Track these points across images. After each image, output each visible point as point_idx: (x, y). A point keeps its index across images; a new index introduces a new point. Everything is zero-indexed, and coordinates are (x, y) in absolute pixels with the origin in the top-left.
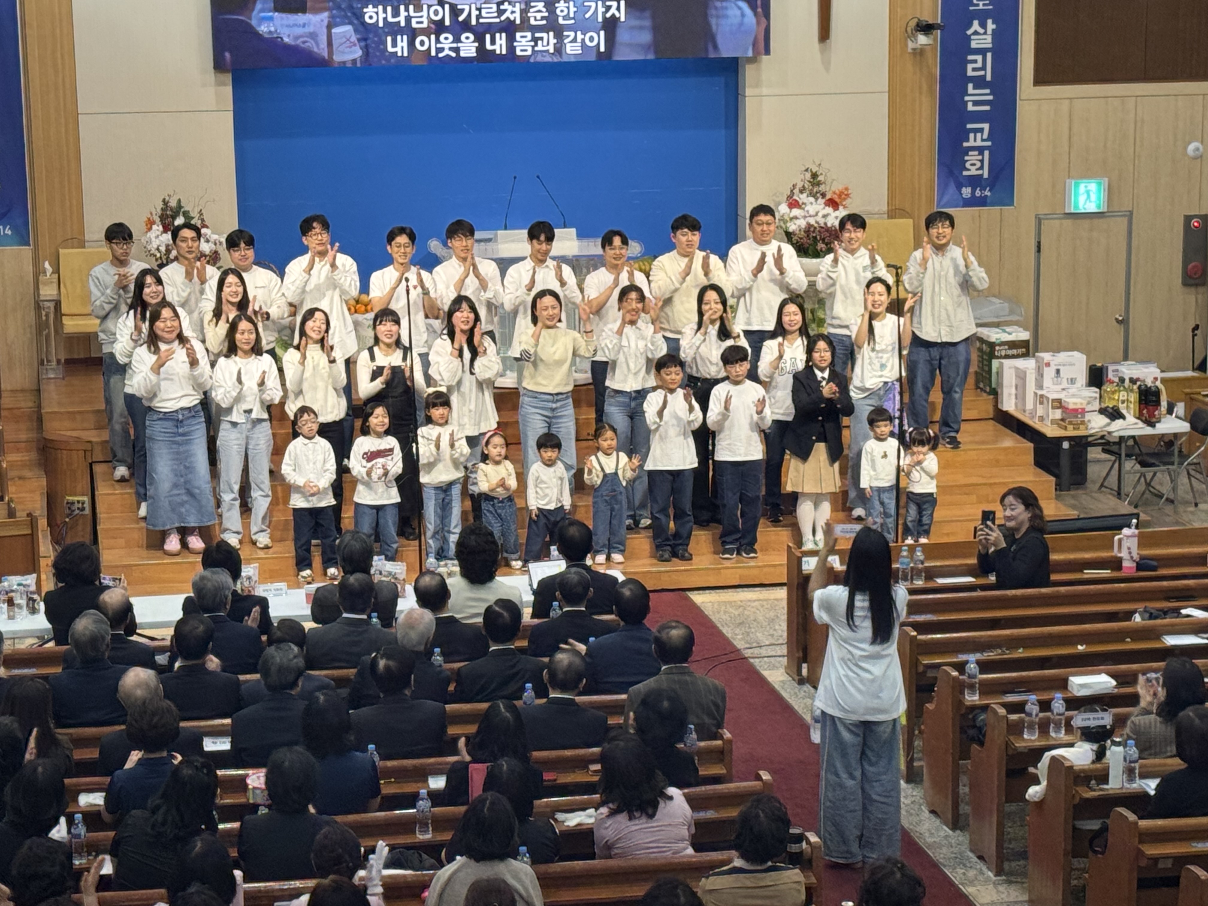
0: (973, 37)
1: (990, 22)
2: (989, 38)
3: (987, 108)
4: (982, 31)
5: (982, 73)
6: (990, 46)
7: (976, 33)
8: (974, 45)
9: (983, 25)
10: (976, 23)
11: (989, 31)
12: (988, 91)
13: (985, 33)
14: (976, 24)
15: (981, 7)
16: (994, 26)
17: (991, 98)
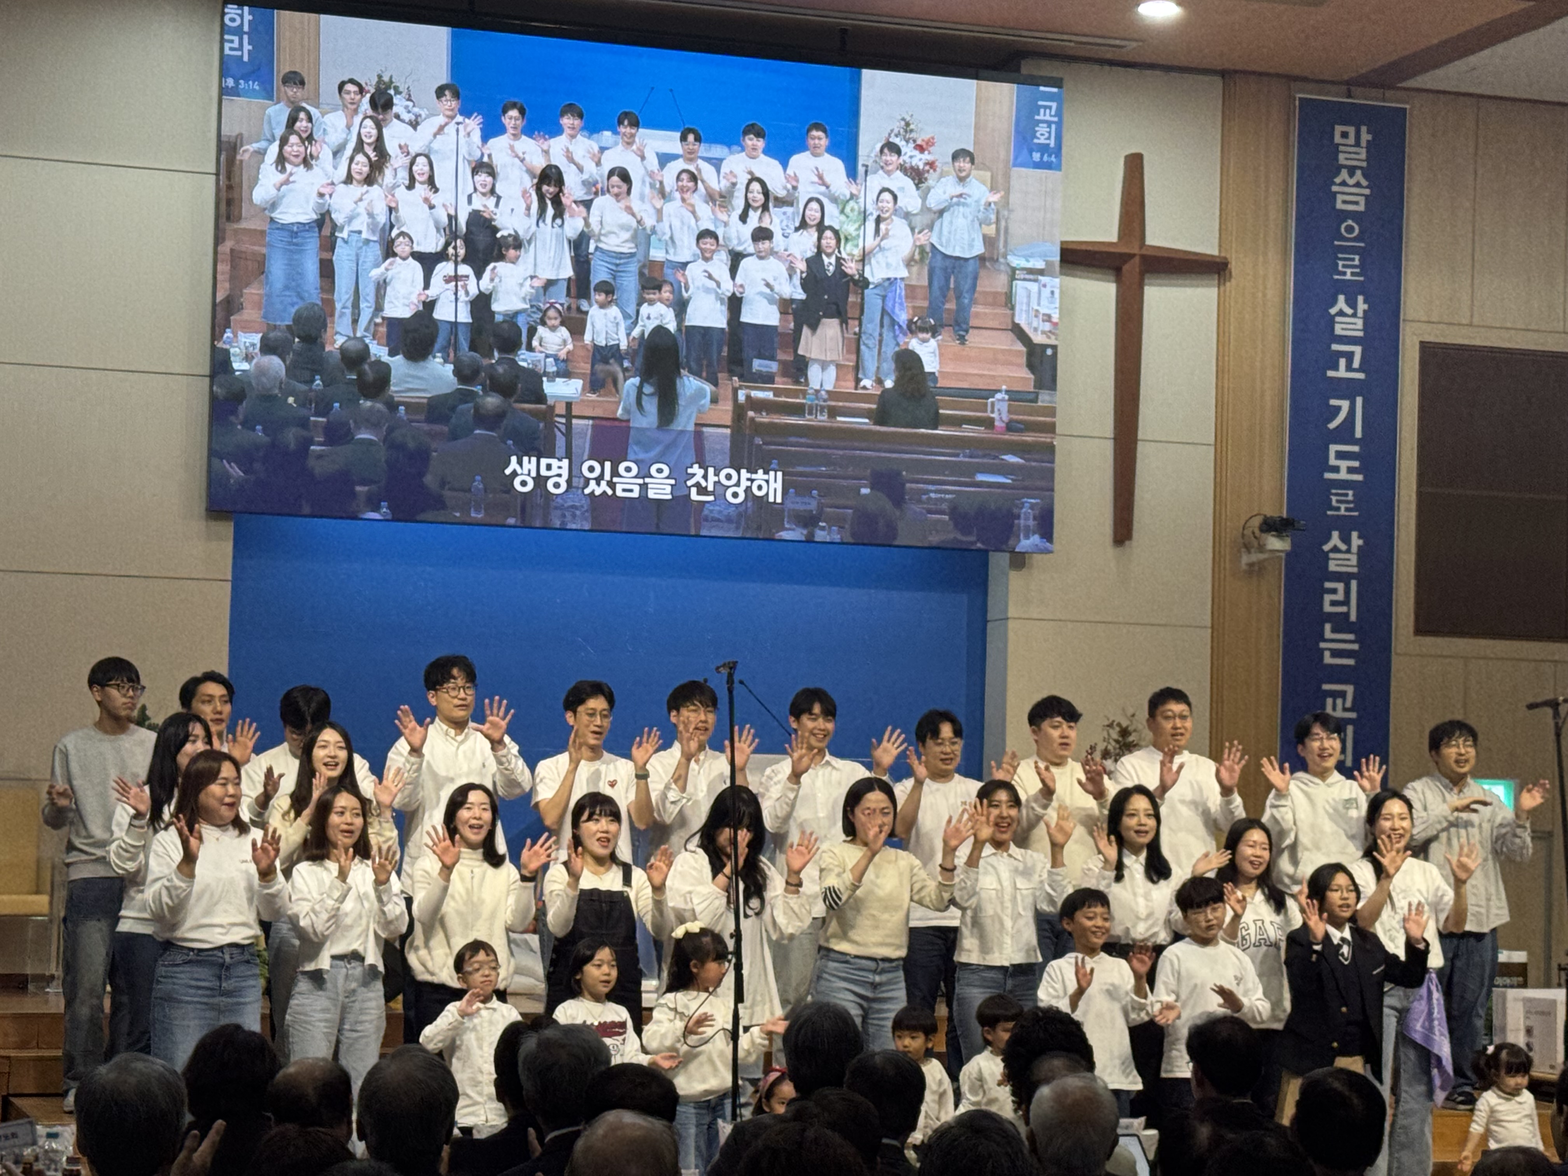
0: (1332, 555)
1: (1355, 535)
2: (1354, 559)
3: (1351, 662)
4: (1343, 547)
5: (1343, 609)
6: (1355, 570)
7: (1335, 549)
8: (1332, 567)
9: (1346, 540)
10: (1335, 534)
11: (1354, 549)
12: (1351, 637)
13: (1348, 551)
14: (1335, 539)
15: (1343, 512)
16: (1361, 542)
17: (1355, 647)
